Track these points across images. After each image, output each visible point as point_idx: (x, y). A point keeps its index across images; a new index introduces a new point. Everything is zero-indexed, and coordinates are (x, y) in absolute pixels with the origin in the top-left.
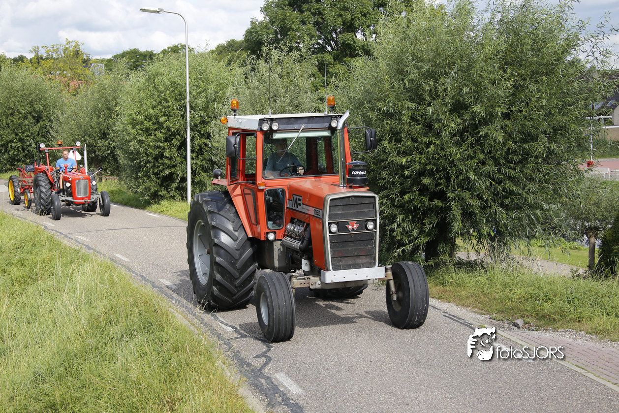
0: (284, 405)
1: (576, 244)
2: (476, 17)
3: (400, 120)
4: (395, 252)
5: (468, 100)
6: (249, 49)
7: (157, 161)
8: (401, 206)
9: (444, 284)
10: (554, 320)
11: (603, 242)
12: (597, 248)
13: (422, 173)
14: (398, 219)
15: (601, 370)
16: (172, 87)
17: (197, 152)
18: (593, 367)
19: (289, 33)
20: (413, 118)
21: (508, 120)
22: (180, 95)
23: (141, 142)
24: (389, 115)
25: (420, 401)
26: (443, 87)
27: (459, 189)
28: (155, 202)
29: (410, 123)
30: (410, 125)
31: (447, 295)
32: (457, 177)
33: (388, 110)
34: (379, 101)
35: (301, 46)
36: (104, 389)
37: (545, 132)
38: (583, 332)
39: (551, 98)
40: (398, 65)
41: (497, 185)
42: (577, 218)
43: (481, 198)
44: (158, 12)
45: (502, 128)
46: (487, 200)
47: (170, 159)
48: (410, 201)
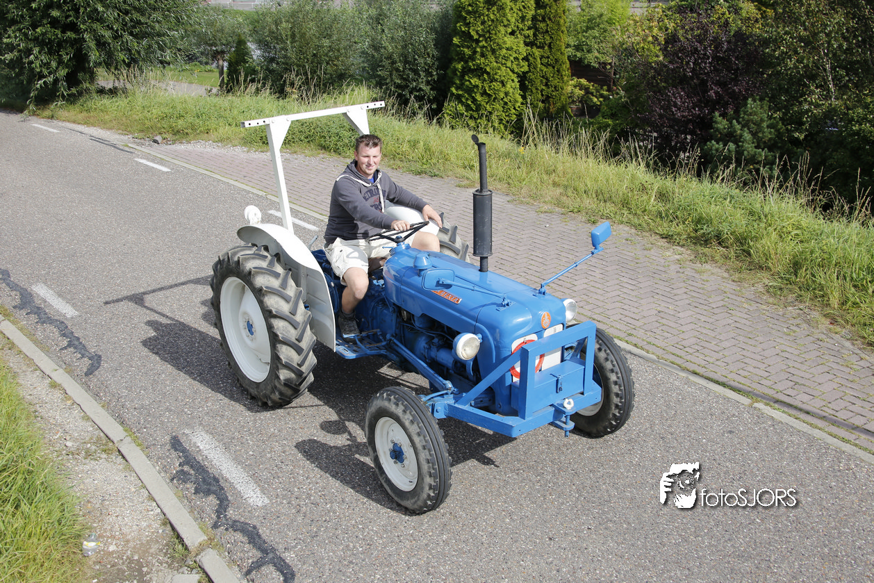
1: (208, 67)
4: (37, 84)
8: (36, 39)
9: (88, 111)
10: (187, 134)
11: (230, 65)
12: (225, 69)
13: (50, 6)
14: (35, 52)
15: (225, 171)
18: (219, 169)
25: (72, 216)
27: (90, 21)
31: (91, 121)
32: (86, 10)
38: (211, 142)
41: (125, 16)
42: (206, 43)
43: (112, 28)
46: (117, 30)
48: (44, 34)
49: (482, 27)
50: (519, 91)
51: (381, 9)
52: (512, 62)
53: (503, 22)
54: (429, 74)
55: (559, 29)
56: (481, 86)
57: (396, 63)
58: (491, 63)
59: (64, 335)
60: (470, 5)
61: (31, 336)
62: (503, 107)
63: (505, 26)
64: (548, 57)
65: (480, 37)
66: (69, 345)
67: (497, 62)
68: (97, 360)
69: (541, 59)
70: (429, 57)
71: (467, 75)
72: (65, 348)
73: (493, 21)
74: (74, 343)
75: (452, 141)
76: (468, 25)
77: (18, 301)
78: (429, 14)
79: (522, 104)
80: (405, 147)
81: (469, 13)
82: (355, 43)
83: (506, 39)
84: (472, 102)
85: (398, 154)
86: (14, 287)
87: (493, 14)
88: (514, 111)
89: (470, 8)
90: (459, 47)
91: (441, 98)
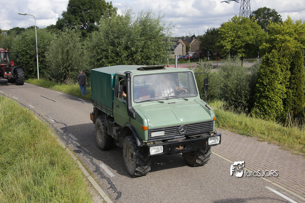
0: (72, 144)
2: (131, 19)
3: (108, 52)
5: (130, 46)
6: (58, 28)
7: (27, 65)
16: (31, 40)
17: (41, 62)
19: (71, 23)
20: (112, 51)
21: (142, 52)
22: (34, 43)
23: (21, 59)
24: (104, 50)
26: (122, 41)
28: (27, 79)
29: (111, 53)
30: (111, 54)
33: (104, 49)
34: (101, 46)
35: (76, 27)
36: (10, 141)
37: (153, 57)
39: (155, 46)
40: (107, 34)
44: (25, 15)
45: (140, 55)
47: (31, 64)
49: (268, 81)
50: (283, 105)
51: (228, 73)
52: (280, 94)
53: (277, 79)
54: (246, 97)
55: (300, 83)
56: (267, 103)
57: (233, 92)
58: (271, 94)
59: (109, 183)
60: (264, 72)
61: (98, 182)
62: (276, 111)
63: (278, 81)
64: (295, 93)
65: (267, 84)
66: (111, 187)
67: (274, 94)
68: (120, 194)
69: (292, 94)
70: (246, 91)
71: (261, 98)
72: (109, 188)
73: (273, 79)
74: (113, 187)
75: (256, 123)
76: (263, 80)
77: (95, 169)
78: (247, 75)
79: (284, 110)
80: (237, 124)
81: (263, 75)
82: (218, 84)
83: (278, 85)
84: (263, 108)
85: (235, 126)
86: (94, 164)
87: (273, 76)
88: (280, 113)
89: (264, 74)
90: (259, 88)
91: (250, 106)
